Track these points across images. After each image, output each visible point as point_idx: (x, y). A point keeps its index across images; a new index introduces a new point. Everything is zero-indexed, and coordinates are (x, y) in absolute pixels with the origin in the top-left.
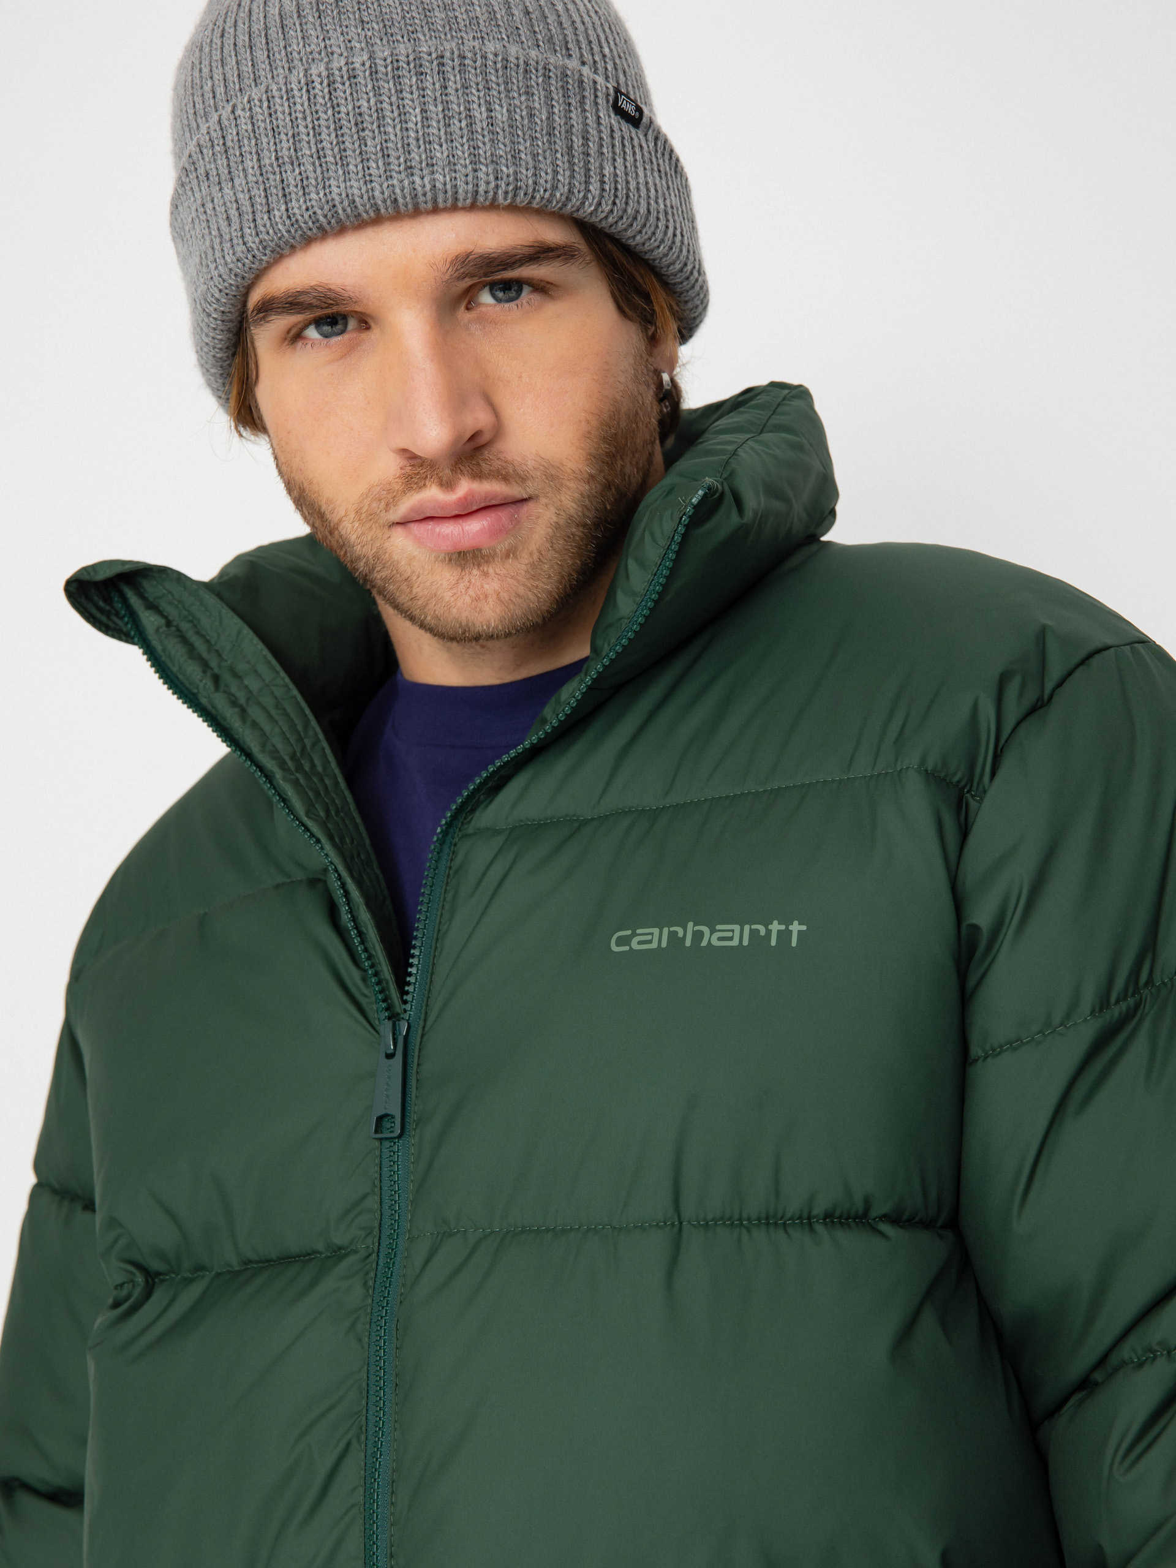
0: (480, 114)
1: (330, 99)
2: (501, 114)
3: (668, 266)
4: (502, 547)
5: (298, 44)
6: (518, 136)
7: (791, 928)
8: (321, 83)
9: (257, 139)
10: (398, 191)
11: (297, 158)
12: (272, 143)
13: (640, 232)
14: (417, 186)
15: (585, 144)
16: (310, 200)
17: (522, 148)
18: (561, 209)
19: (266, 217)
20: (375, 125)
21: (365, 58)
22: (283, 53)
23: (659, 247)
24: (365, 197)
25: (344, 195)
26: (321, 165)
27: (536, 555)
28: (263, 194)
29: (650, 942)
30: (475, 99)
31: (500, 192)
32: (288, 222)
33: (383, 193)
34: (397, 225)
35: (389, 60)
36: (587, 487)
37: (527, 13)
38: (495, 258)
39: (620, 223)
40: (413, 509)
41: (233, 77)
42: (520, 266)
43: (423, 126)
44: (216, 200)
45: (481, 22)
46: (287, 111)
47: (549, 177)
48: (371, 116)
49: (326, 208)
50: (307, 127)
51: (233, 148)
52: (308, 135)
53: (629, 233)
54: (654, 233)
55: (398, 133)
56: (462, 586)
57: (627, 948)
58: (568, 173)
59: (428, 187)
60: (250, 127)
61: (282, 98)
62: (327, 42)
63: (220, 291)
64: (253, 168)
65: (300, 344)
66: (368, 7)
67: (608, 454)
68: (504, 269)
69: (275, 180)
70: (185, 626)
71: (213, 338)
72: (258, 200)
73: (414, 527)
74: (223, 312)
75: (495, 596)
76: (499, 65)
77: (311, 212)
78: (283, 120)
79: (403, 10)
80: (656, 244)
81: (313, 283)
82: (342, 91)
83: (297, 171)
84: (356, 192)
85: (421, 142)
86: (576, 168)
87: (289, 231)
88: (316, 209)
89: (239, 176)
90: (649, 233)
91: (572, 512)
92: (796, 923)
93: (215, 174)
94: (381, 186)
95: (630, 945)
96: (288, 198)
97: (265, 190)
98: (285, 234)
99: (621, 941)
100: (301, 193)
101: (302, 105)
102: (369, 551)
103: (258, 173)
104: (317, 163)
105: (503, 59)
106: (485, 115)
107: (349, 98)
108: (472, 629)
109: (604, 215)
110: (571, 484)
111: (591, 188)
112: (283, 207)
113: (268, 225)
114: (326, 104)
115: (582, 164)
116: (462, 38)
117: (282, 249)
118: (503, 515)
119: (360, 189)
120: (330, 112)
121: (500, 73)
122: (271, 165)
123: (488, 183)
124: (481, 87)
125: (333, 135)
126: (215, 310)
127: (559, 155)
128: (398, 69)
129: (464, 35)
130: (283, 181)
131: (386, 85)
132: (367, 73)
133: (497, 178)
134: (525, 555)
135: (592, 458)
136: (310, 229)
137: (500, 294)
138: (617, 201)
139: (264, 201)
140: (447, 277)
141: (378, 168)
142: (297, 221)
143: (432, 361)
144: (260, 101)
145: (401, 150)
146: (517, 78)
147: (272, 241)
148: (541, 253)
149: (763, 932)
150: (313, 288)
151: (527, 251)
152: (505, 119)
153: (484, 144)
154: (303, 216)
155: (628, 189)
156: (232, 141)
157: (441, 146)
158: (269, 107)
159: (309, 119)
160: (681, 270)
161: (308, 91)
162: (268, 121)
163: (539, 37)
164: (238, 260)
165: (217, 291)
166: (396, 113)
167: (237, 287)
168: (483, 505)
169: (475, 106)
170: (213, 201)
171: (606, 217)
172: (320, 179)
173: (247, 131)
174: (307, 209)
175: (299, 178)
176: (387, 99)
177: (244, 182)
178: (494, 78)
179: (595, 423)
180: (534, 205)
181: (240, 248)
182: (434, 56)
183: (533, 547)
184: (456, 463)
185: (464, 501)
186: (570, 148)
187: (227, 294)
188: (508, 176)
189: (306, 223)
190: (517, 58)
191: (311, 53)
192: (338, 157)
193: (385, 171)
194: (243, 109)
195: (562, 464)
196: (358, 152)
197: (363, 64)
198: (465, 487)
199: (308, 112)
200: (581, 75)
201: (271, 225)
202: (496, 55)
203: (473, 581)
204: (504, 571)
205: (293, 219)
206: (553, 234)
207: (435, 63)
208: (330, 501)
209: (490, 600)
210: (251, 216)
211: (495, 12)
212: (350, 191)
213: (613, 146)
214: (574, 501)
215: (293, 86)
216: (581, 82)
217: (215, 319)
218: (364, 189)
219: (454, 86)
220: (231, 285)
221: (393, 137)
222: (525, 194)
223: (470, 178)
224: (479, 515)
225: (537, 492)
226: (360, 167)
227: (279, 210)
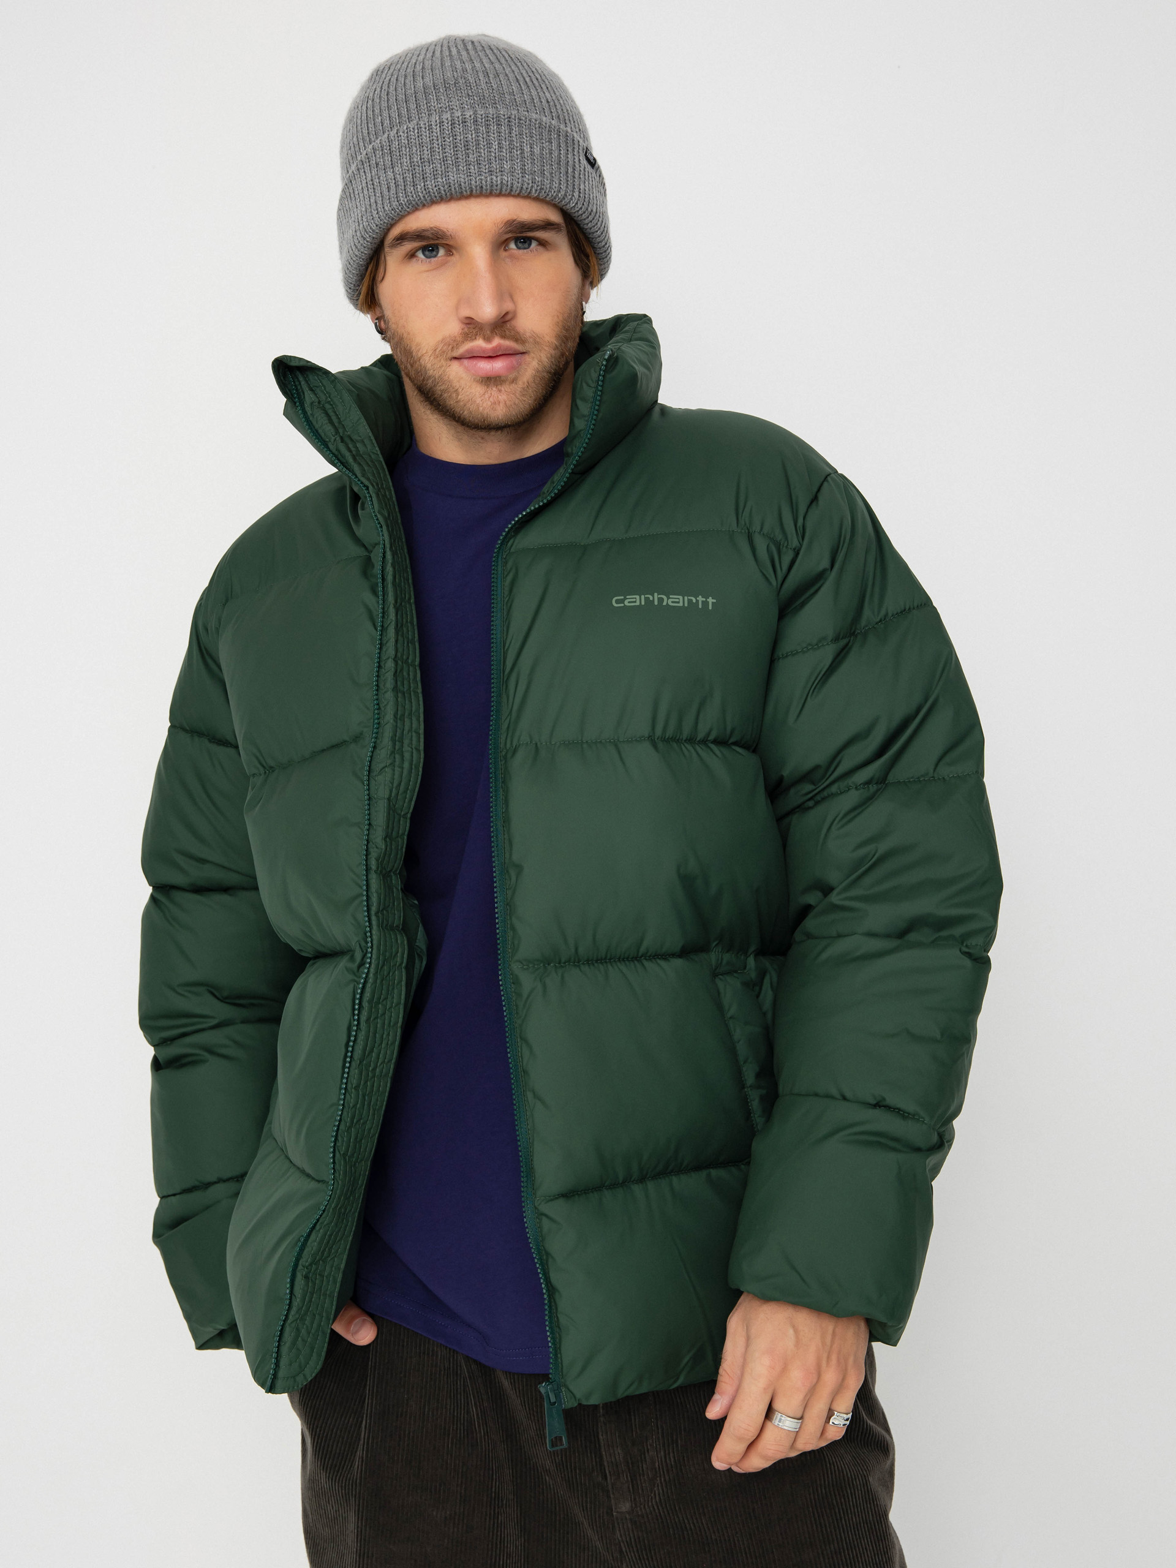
0: (527, 149)
1: (452, 132)
2: (537, 150)
3: (599, 243)
4: (512, 376)
5: (434, 103)
6: (544, 162)
7: (708, 600)
8: (448, 123)
9: (410, 148)
10: (484, 182)
11: (432, 160)
12: (418, 151)
13: (591, 222)
14: (493, 181)
15: (574, 172)
16: (437, 182)
17: (545, 169)
18: (559, 203)
19: (412, 188)
20: (474, 147)
21: (472, 113)
22: (425, 106)
23: (597, 231)
24: (467, 183)
25: (456, 181)
26: (444, 165)
27: (526, 384)
28: (411, 177)
29: (635, 602)
30: (525, 141)
31: (533, 189)
32: (424, 192)
33: (476, 182)
34: (478, 200)
35: (484, 116)
36: (554, 352)
37: (548, 102)
38: (526, 225)
39: (584, 215)
40: (468, 351)
41: (395, 115)
42: (537, 231)
43: (498, 151)
44: (381, 178)
45: (527, 103)
46: (428, 135)
47: (557, 185)
48: (472, 143)
49: (446, 187)
50: (438, 145)
51: (396, 152)
52: (439, 148)
53: (586, 221)
54: (597, 224)
55: (486, 153)
56: (487, 396)
57: (623, 605)
58: (565, 185)
59: (499, 182)
60: (407, 141)
61: (426, 128)
62: (450, 103)
63: (377, 226)
64: (407, 162)
65: (415, 259)
66: (471, 89)
67: (565, 337)
68: (528, 231)
69: (419, 170)
70: (327, 406)
71: (362, 252)
72: (408, 179)
73: (466, 362)
74: (373, 238)
75: (504, 402)
76: (537, 126)
77: (437, 188)
78: (426, 139)
79: (489, 92)
80: (597, 229)
81: (432, 226)
82: (459, 129)
83: (431, 166)
84: (462, 180)
85: (497, 159)
86: (569, 183)
87: (424, 197)
88: (440, 187)
89: (398, 166)
90: (595, 223)
91: (546, 364)
92: (710, 598)
93: (382, 164)
94: (476, 179)
95: (624, 603)
96: (425, 179)
97: (413, 174)
98: (422, 198)
99: (617, 602)
100: (433, 178)
101: (437, 133)
102: (437, 374)
103: (409, 165)
104: (443, 164)
105: (539, 123)
106: (529, 149)
107: (462, 133)
108: (489, 419)
109: (578, 209)
110: (546, 348)
111: (575, 194)
112: (423, 184)
113: (413, 192)
114: (449, 134)
115: (571, 182)
116: (518, 110)
117: (418, 206)
118: (513, 360)
119: (465, 179)
120: (451, 139)
121: (537, 130)
122: (418, 162)
123: (528, 184)
124: (528, 135)
125: (452, 150)
126: (370, 236)
127: (562, 175)
128: (487, 121)
129: (519, 109)
130: (423, 171)
131: (481, 128)
132: (472, 121)
133: (532, 182)
134: (520, 383)
135: (558, 337)
136: (436, 197)
137: (520, 245)
138: (585, 203)
139: (412, 180)
140: (501, 231)
141: (475, 169)
142: (429, 192)
143: (489, 273)
144: (414, 129)
145: (487, 162)
146: (545, 134)
147: (414, 201)
148: (548, 225)
149: (694, 601)
150: (431, 228)
151: (541, 223)
152: (538, 153)
153: (528, 164)
154: (433, 190)
155: (590, 198)
156: (395, 148)
157: (507, 162)
158: (418, 133)
159: (440, 141)
160: (604, 246)
161: (440, 127)
162: (417, 140)
163: (554, 115)
164: (392, 210)
165: (375, 226)
166: (485, 143)
167: (387, 224)
168: (504, 353)
169: (525, 145)
170: (379, 178)
171: (578, 211)
172: (443, 172)
173: (404, 143)
174: (435, 186)
175: (432, 170)
176: (481, 135)
177: (400, 170)
178: (534, 132)
179: (561, 318)
180: (548, 199)
181: (395, 203)
182: (506, 117)
183: (525, 380)
184: (494, 329)
185: (494, 349)
186: (567, 172)
187: (380, 228)
188: (538, 182)
189: (434, 193)
190: (546, 124)
191: (441, 108)
192: (454, 162)
193: (478, 172)
194: (403, 132)
195: (544, 337)
196: (464, 160)
197: (470, 116)
198: (497, 341)
199: (439, 137)
200: (574, 137)
201: (415, 193)
202: (536, 120)
203: (493, 393)
204: (509, 390)
205: (427, 191)
206: (555, 217)
207: (506, 120)
208: (418, 345)
209: (501, 405)
210: (403, 188)
211: (533, 99)
212: (459, 179)
213: (585, 175)
214: (547, 358)
215: (432, 123)
216: (573, 140)
217: (367, 241)
218: (466, 180)
219: (515, 133)
220: (384, 222)
221: (483, 155)
222: (545, 192)
223: (520, 180)
224: (501, 358)
225: (529, 350)
226: (465, 168)
227: (420, 185)
